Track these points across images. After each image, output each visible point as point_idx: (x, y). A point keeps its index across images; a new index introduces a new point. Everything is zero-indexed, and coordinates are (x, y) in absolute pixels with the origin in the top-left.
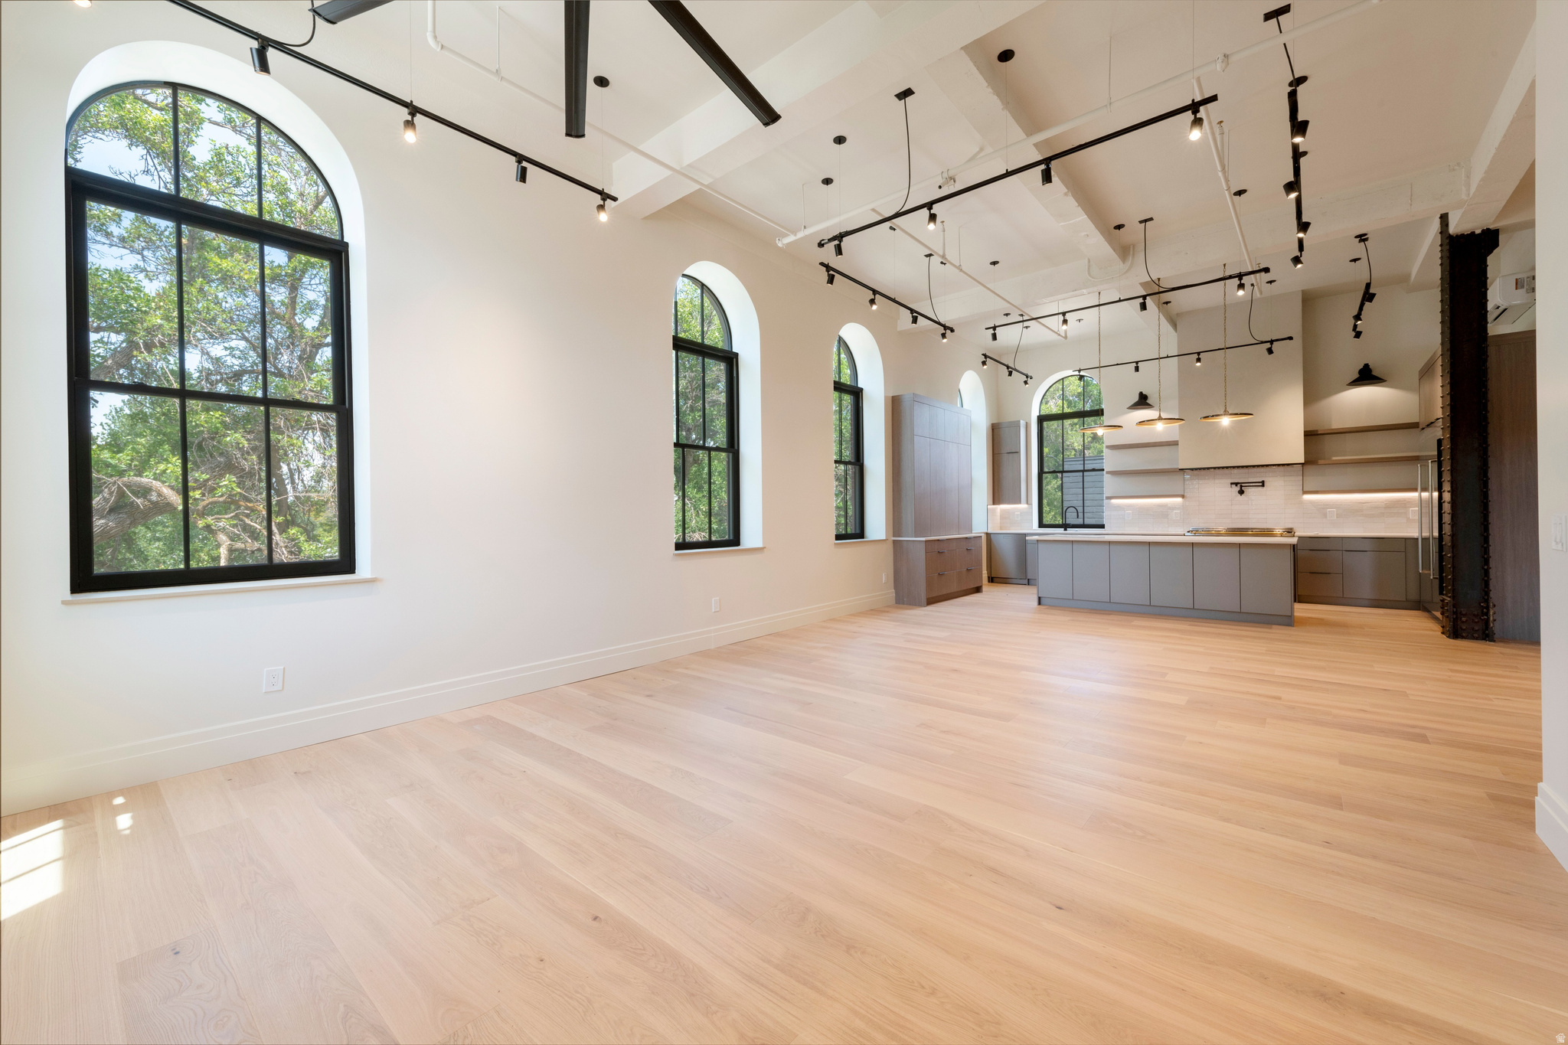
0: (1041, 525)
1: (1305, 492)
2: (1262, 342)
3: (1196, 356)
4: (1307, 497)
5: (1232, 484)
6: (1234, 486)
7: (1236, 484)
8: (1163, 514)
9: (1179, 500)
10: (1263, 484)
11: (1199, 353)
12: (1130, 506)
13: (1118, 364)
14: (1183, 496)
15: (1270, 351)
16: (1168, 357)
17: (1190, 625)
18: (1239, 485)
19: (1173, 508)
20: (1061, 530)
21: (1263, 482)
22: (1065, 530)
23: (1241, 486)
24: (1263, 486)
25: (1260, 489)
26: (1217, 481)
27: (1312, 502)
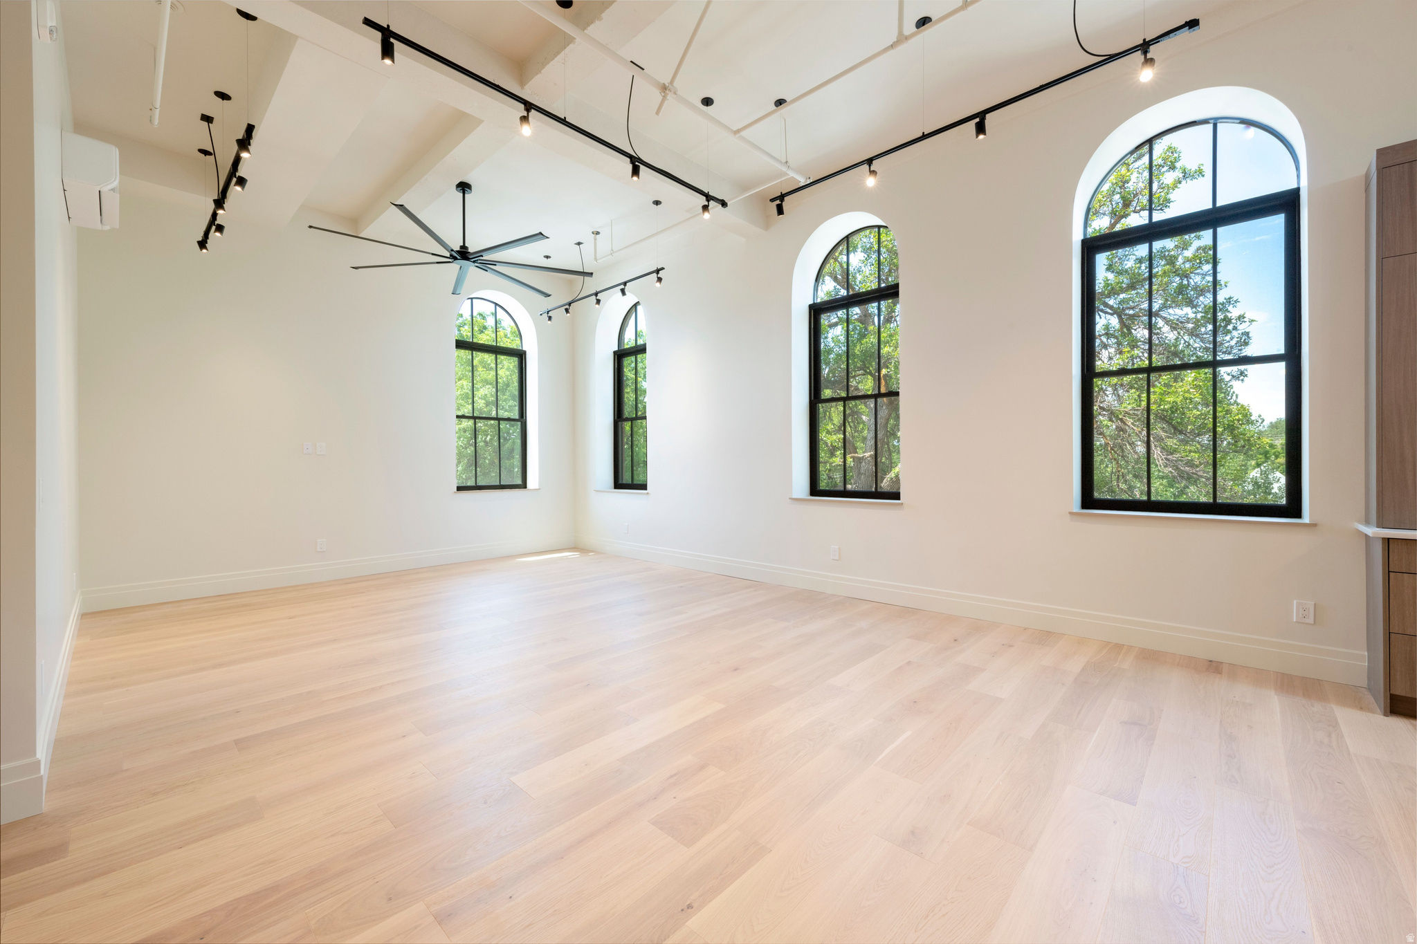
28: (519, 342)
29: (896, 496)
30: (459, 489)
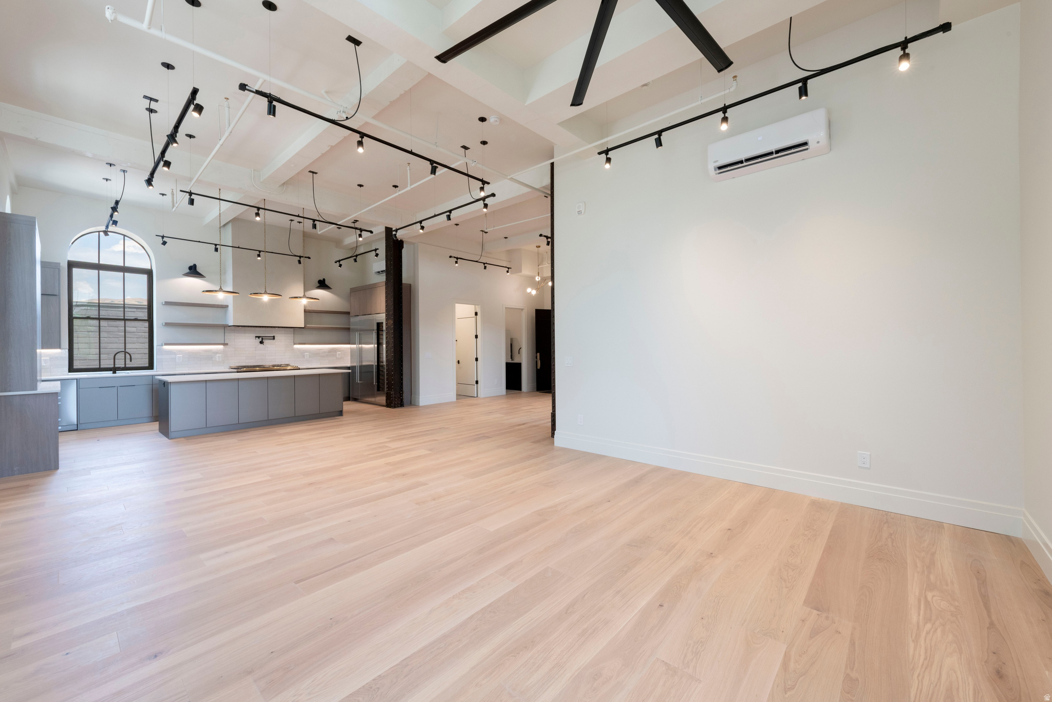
0: (71, 369)
1: (295, 344)
2: (295, 256)
3: (258, 253)
4: (296, 346)
5: (256, 337)
6: (257, 338)
7: (259, 337)
8: (209, 357)
9: (221, 347)
10: (274, 338)
11: (260, 251)
12: (180, 352)
13: (199, 242)
14: (225, 344)
15: (300, 262)
16: (239, 247)
17: (307, 426)
18: (261, 338)
19: (216, 352)
20: (109, 374)
21: (274, 337)
22: (114, 372)
23: (262, 339)
24: (274, 339)
25: (272, 341)
26: (247, 335)
27: (298, 349)
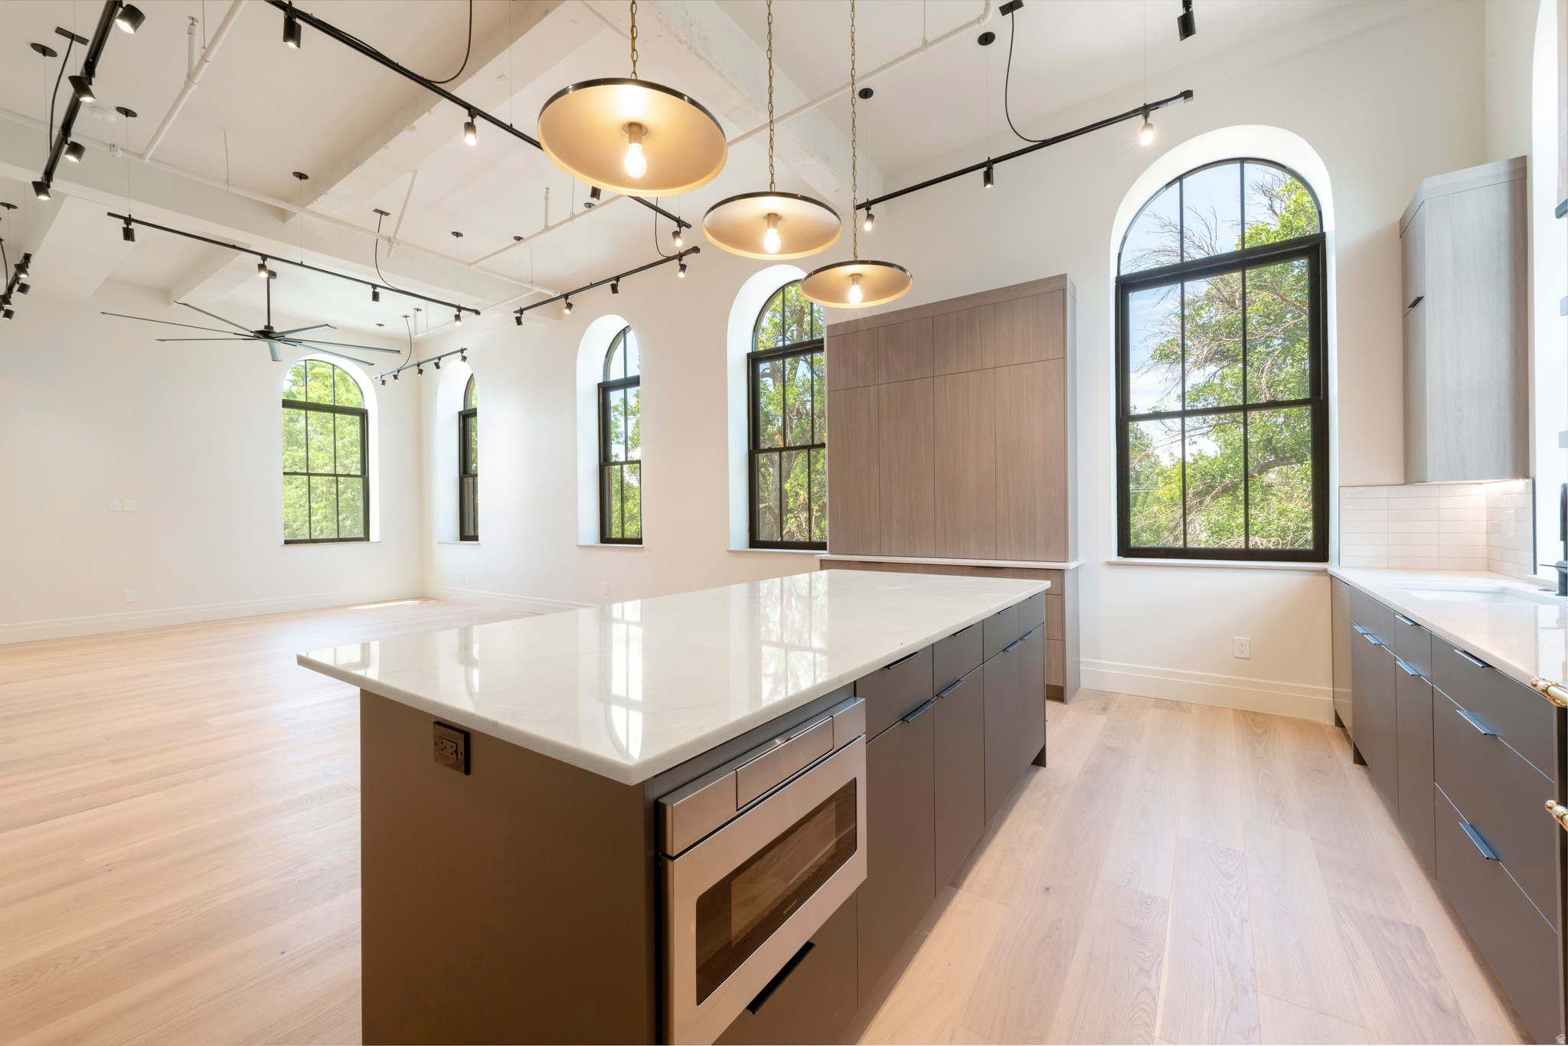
28: (360, 400)
29: (639, 541)
30: (287, 542)
